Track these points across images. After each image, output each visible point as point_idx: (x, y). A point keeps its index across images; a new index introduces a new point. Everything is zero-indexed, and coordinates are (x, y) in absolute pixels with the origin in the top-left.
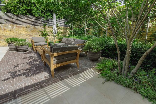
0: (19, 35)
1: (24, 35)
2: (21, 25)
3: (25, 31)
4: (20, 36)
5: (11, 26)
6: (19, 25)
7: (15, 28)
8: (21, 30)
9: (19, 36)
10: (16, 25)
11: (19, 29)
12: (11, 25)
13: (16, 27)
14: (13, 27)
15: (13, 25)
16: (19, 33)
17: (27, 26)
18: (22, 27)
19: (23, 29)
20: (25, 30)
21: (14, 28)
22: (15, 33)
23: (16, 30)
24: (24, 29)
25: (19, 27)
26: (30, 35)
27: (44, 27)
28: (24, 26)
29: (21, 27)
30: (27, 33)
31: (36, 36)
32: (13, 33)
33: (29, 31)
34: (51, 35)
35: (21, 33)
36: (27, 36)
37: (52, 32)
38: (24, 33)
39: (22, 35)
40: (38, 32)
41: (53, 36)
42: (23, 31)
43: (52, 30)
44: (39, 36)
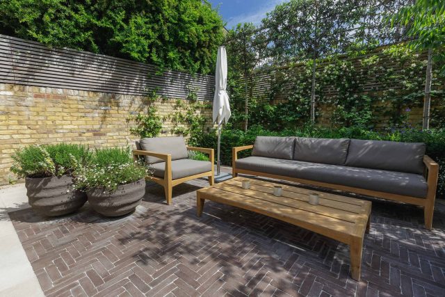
0: (49, 132)
1: (71, 132)
2: (60, 91)
3: (76, 114)
4: (50, 136)
5: (10, 93)
6: (49, 90)
7: (30, 100)
8: (61, 110)
9: (45, 136)
10: (36, 89)
11: (51, 105)
12: (11, 89)
13: (36, 96)
14: (23, 98)
15: (23, 90)
16: (50, 123)
17: (86, 94)
18: (65, 98)
19: (67, 106)
20: (78, 112)
21: (24, 104)
22: (27, 122)
23: (36, 109)
24: (71, 106)
25: (48, 96)
26: (95, 131)
27: (149, 103)
28: (73, 94)
29: (57, 97)
30: (82, 121)
31: (117, 133)
32: (20, 123)
33: (91, 115)
34: (172, 131)
35: (57, 122)
36: (80, 135)
37: (174, 119)
38: (71, 124)
39: (61, 131)
40: (128, 120)
41: (178, 133)
42: (65, 114)
43: (177, 113)
44: (129, 133)
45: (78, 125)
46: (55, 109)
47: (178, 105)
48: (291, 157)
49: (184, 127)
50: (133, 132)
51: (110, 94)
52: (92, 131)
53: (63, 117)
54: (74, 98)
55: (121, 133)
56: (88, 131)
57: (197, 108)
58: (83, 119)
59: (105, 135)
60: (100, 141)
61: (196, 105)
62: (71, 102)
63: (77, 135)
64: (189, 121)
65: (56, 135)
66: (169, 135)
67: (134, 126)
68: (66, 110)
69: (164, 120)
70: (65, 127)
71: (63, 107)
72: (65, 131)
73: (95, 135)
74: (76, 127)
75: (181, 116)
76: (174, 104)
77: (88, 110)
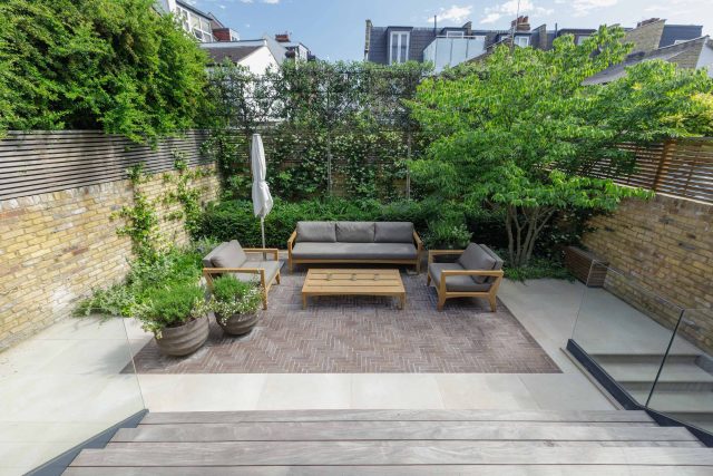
0: (14, 269)
1: (44, 259)
2: (14, 204)
3: (45, 232)
4: (18, 275)
8: (21, 232)
9: (11, 277)
11: (7, 228)
16: (12, 256)
17: (50, 197)
18: (23, 212)
19: (28, 223)
20: (46, 227)
24: (35, 222)
26: (74, 247)
27: (131, 187)
28: (35, 202)
29: (12, 213)
30: (54, 241)
31: (102, 243)
33: (64, 227)
34: (165, 219)
35: (22, 252)
36: (57, 260)
37: (165, 201)
38: (41, 248)
39: (31, 263)
40: (111, 219)
41: (172, 218)
42: (30, 236)
43: (166, 193)
44: (116, 238)
45: (51, 248)
46: (14, 234)
47: (166, 179)
48: (335, 239)
49: (177, 208)
50: (120, 234)
51: (81, 189)
52: (70, 249)
53: (27, 241)
54: (35, 208)
55: (107, 240)
56: (65, 251)
57: (188, 177)
58: (55, 236)
59: (86, 249)
60: (83, 261)
61: (185, 174)
62: (32, 216)
63: (52, 261)
64: (182, 199)
65: (24, 272)
66: (163, 225)
67: (121, 224)
68: (31, 230)
69: (153, 205)
70: (33, 255)
71: (25, 227)
72: (36, 261)
73: (75, 254)
74: (48, 251)
75: (172, 196)
76: (161, 181)
77: (58, 222)
